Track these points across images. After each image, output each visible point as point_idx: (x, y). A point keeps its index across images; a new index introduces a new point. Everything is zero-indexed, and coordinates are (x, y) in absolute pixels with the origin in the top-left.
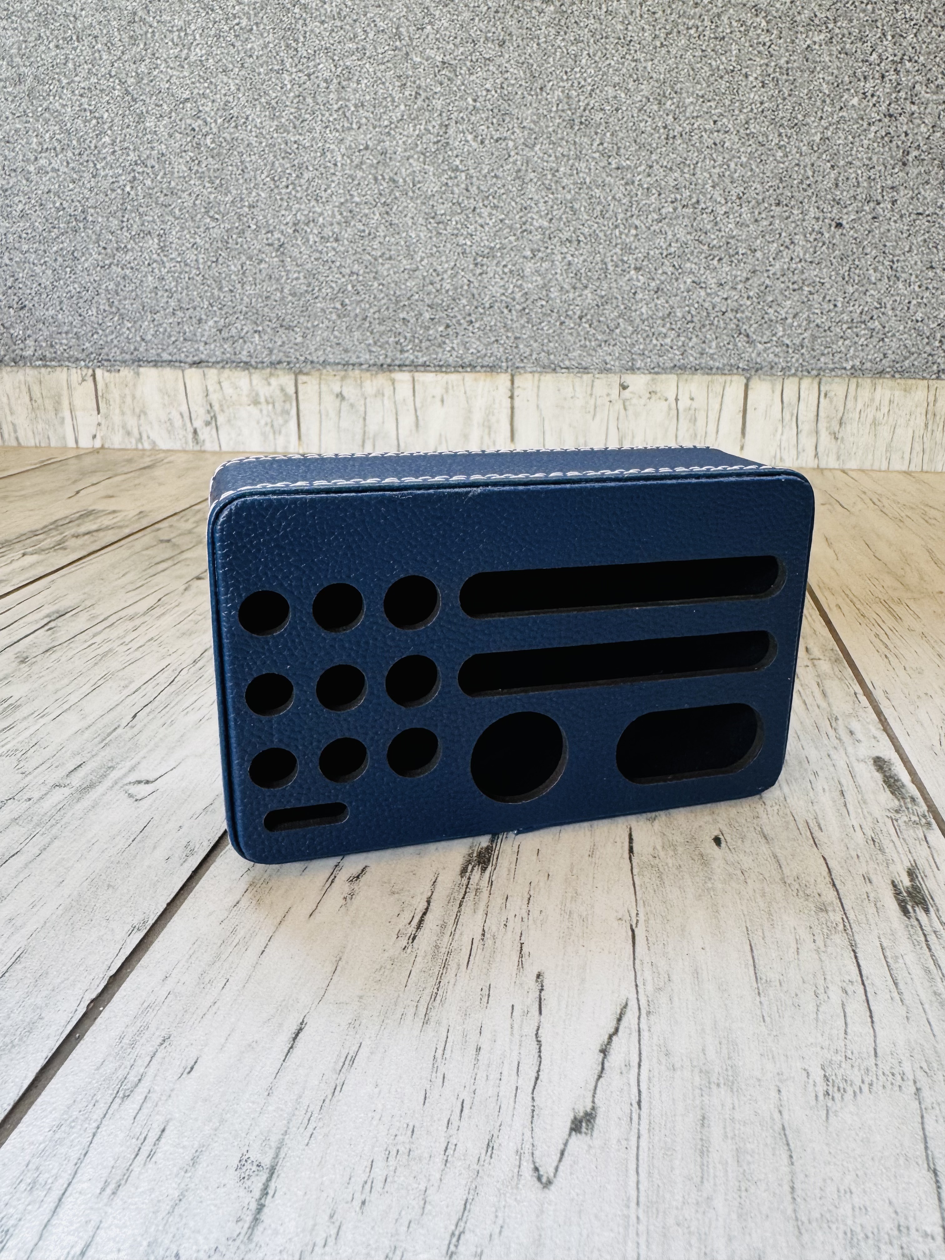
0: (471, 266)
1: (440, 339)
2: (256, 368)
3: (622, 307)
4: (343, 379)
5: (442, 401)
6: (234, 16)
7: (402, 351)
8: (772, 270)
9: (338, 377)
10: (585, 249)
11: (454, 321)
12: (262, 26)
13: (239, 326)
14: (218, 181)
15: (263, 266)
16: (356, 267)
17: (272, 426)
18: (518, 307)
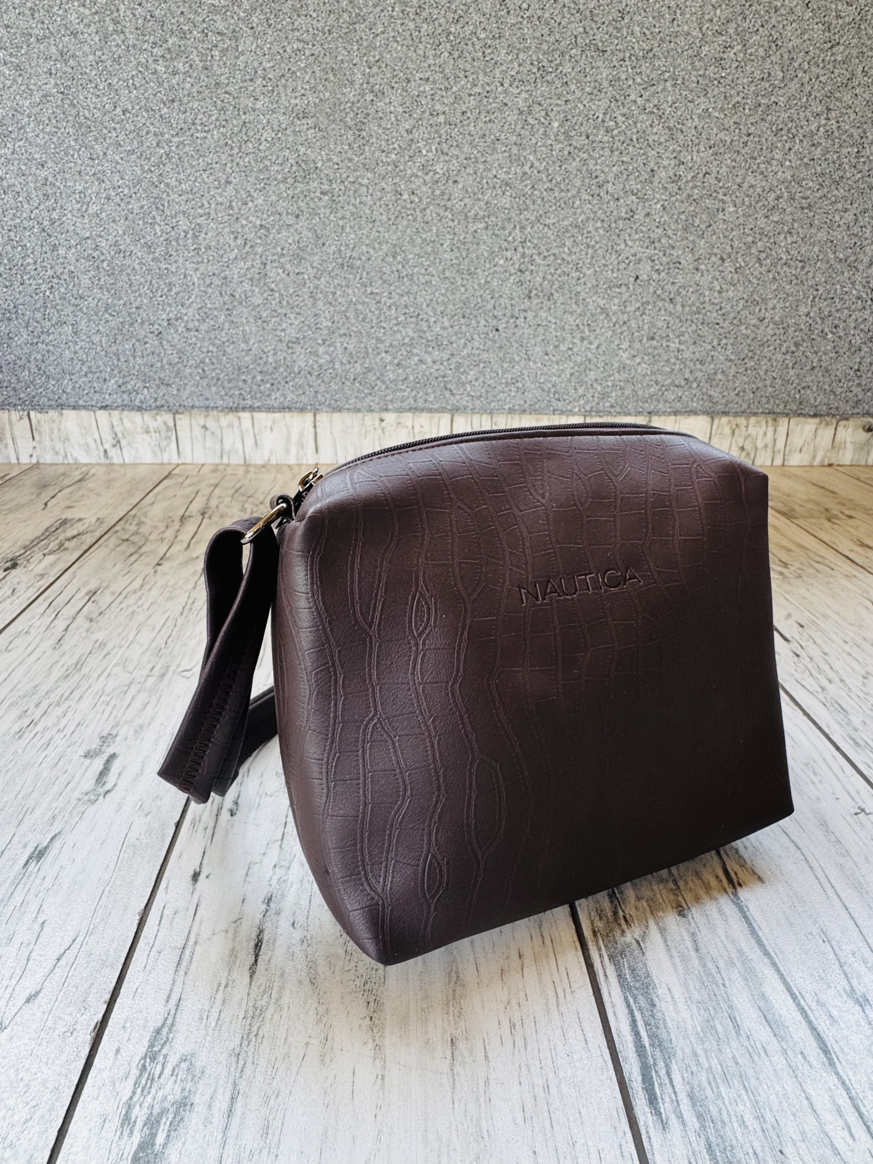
0: (286, 349)
1: (267, 393)
2: (146, 410)
3: (378, 374)
4: (206, 416)
5: (272, 430)
6: (119, 187)
7: (244, 399)
8: (462, 354)
9: (203, 415)
10: (354, 340)
11: (276, 381)
12: (138, 195)
13: (132, 383)
14: (113, 291)
15: (147, 346)
16: (211, 348)
17: (159, 446)
18: (316, 373)
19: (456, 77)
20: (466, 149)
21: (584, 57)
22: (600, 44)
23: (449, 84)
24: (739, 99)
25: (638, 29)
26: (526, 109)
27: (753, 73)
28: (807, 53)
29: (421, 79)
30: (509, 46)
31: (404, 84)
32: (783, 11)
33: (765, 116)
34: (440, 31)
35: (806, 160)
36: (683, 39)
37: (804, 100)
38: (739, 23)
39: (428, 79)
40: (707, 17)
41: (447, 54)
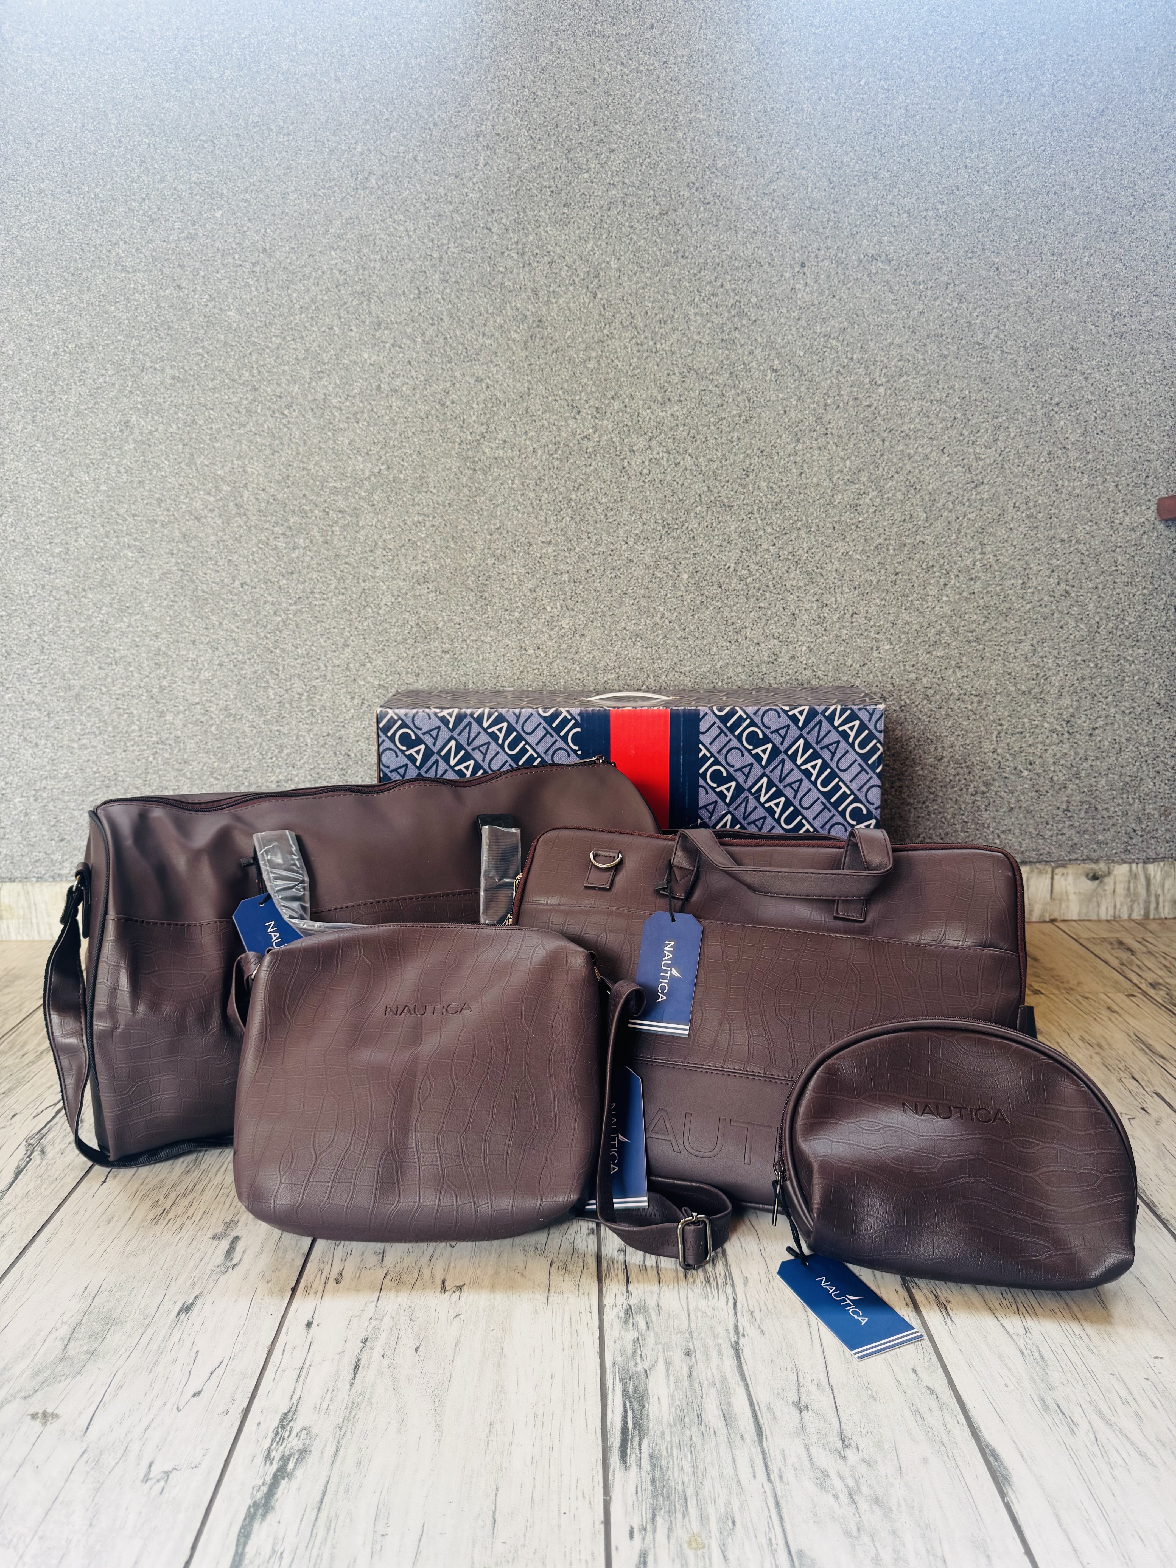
19: (579, 538)
20: (592, 604)
21: (710, 513)
22: (726, 500)
23: (572, 545)
24: (881, 541)
25: (765, 484)
26: (652, 564)
27: (893, 515)
28: (949, 493)
29: (543, 542)
30: (631, 508)
31: (526, 548)
32: (917, 458)
33: (912, 555)
34: (561, 499)
35: (965, 594)
36: (813, 490)
37: (954, 537)
38: (873, 471)
39: (550, 542)
40: (836, 469)
41: (568, 519)
